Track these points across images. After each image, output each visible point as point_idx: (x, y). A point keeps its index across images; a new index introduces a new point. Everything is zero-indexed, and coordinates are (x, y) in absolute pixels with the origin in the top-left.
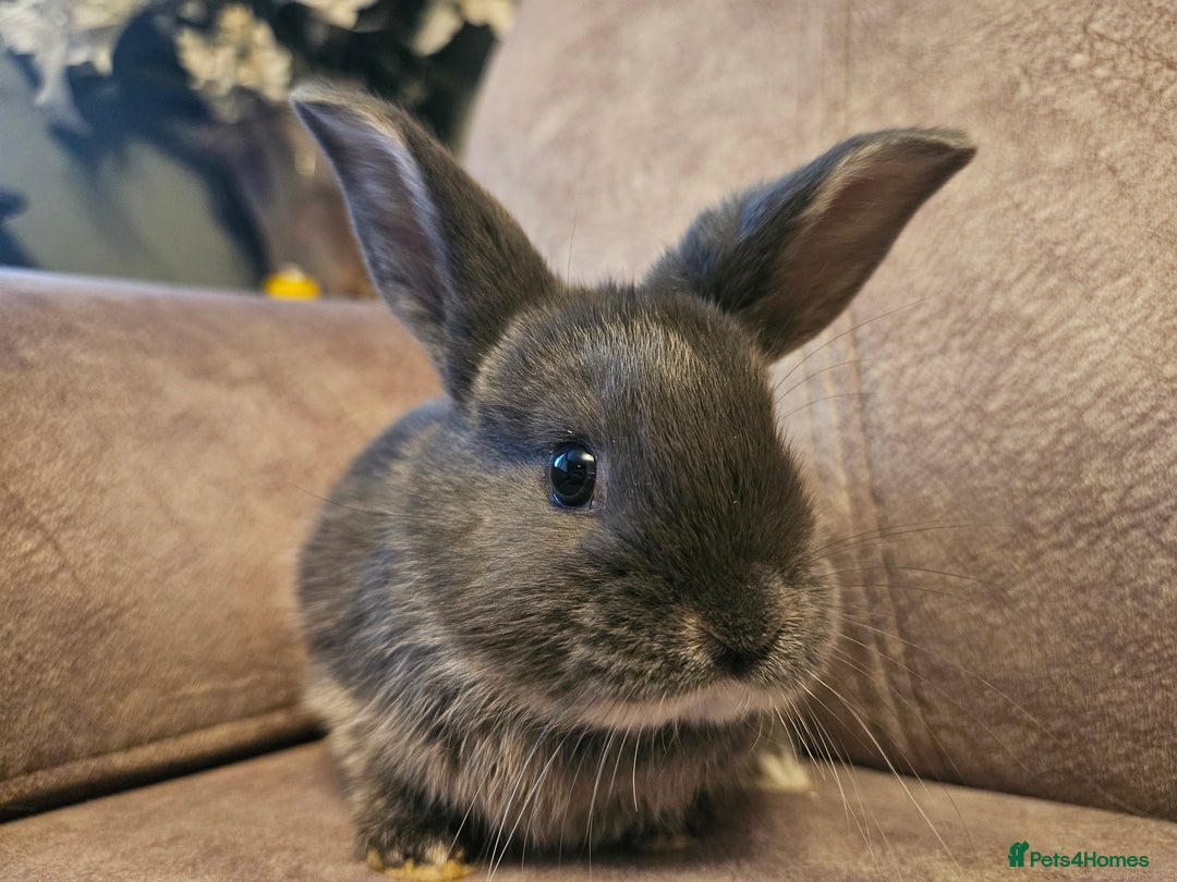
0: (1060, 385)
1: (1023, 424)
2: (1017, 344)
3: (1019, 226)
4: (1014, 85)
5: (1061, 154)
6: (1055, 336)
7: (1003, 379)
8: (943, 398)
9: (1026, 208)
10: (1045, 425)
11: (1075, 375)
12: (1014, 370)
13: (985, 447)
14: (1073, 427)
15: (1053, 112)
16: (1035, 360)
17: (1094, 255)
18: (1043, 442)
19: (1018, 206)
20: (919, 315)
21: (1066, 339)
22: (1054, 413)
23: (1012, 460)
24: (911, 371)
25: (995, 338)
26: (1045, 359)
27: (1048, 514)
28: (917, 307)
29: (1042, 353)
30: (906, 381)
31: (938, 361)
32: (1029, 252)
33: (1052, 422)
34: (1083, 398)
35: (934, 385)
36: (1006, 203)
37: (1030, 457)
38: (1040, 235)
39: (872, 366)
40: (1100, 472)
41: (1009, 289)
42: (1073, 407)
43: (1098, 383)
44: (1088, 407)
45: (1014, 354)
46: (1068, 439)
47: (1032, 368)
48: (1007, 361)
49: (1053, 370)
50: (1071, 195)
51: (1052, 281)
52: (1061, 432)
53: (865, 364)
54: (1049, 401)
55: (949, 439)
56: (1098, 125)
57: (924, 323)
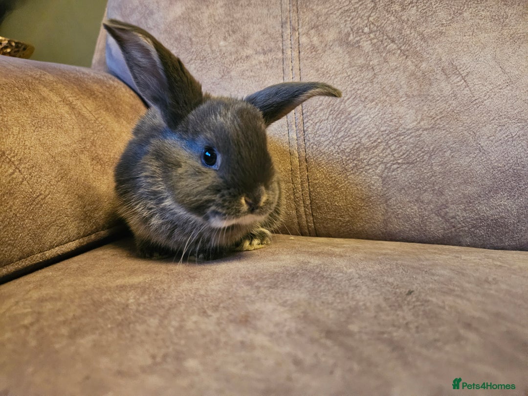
0: (356, 131)
1: (347, 141)
2: (347, 118)
3: (349, 83)
4: (348, 35)
5: (361, 61)
6: (356, 117)
7: (342, 129)
8: (326, 133)
9: (351, 77)
10: (352, 142)
11: (360, 129)
12: (346, 126)
13: (337, 147)
14: (359, 143)
15: (359, 46)
16: (351, 123)
17: (367, 95)
18: (351, 147)
19: (349, 76)
20: (321, 107)
21: (359, 118)
22: (354, 139)
23: (343, 151)
24: (318, 124)
25: (341, 116)
26: (354, 124)
27: (351, 165)
28: (320, 105)
29: (353, 122)
30: (317, 127)
31: (326, 121)
32: (351, 91)
33: (354, 141)
34: (362, 135)
35: (325, 129)
36: (345, 75)
37: (348, 150)
38: (354, 87)
39: (307, 121)
40: (364, 155)
41: (345, 102)
42: (359, 138)
43: (365, 131)
44: (362, 137)
45: (346, 121)
46: (357, 146)
47: (350, 126)
48: (344, 123)
49: (355, 127)
50: (362, 75)
51: (356, 101)
52: (356, 144)
53: (305, 121)
54: (354, 135)
55: (328, 144)
56: (370, 54)
57: (322, 110)
